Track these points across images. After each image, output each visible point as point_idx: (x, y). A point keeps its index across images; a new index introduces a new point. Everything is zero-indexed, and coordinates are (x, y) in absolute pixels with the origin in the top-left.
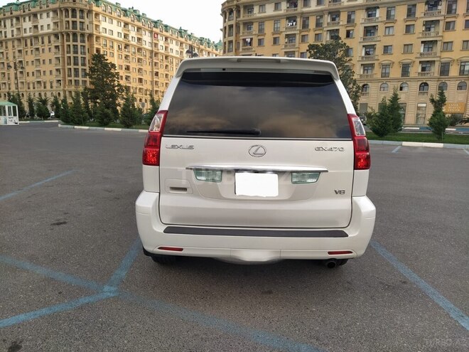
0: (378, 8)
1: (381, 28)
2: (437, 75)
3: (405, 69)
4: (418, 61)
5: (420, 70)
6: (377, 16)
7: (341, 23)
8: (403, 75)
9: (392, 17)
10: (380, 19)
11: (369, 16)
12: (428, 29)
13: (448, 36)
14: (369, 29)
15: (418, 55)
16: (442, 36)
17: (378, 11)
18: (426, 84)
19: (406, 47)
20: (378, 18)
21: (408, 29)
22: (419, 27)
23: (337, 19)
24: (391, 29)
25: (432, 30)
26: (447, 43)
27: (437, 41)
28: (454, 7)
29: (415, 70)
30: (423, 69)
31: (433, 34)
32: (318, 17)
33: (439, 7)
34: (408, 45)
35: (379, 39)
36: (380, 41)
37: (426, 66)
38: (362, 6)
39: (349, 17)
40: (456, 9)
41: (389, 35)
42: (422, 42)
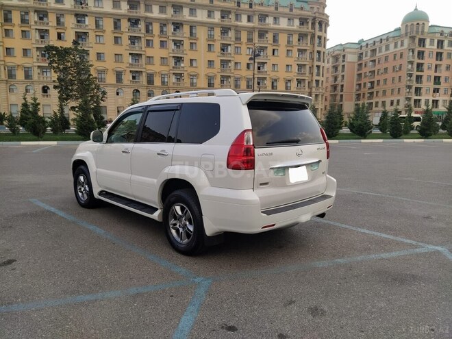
0: (87, 16)
1: (92, 35)
2: (145, 83)
3: (119, 76)
4: (128, 70)
5: (131, 79)
6: (87, 23)
7: (50, 24)
8: (117, 82)
9: (101, 27)
10: (90, 27)
11: (78, 22)
12: (133, 43)
13: (150, 52)
14: (80, 34)
15: (128, 65)
16: (145, 51)
17: (87, 18)
18: (138, 91)
19: (117, 56)
20: (87, 26)
21: (117, 40)
22: (125, 41)
23: (45, 19)
24: (101, 38)
25: (136, 44)
26: (149, 57)
27: (141, 55)
28: (150, 28)
29: (127, 78)
30: (134, 78)
31: (137, 48)
32: (23, 13)
33: (139, 26)
34: (118, 55)
35: (91, 45)
36: (92, 47)
37: (135, 75)
38: (71, 11)
39: (58, 20)
40: (152, 30)
41: (100, 43)
42: (130, 54)
